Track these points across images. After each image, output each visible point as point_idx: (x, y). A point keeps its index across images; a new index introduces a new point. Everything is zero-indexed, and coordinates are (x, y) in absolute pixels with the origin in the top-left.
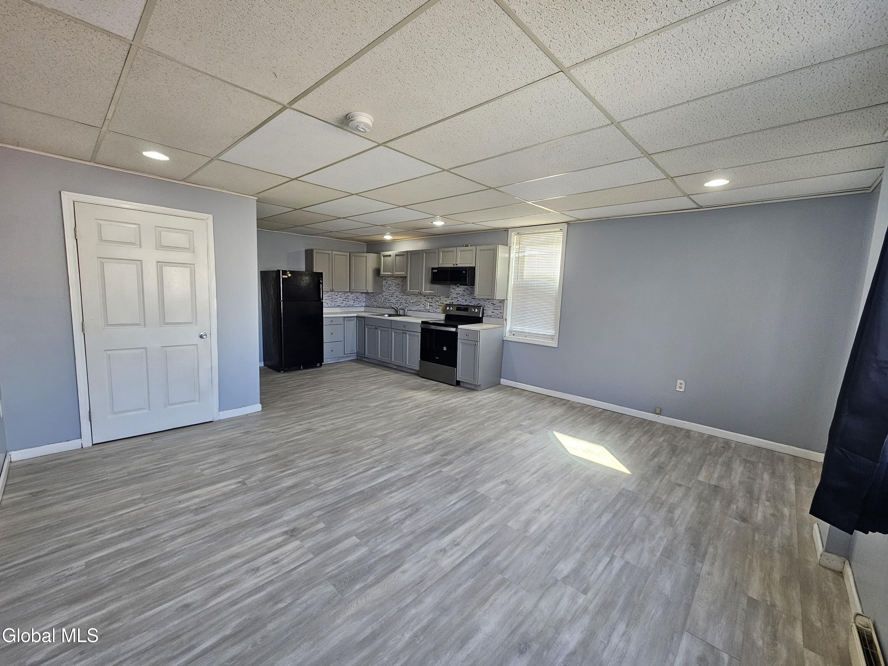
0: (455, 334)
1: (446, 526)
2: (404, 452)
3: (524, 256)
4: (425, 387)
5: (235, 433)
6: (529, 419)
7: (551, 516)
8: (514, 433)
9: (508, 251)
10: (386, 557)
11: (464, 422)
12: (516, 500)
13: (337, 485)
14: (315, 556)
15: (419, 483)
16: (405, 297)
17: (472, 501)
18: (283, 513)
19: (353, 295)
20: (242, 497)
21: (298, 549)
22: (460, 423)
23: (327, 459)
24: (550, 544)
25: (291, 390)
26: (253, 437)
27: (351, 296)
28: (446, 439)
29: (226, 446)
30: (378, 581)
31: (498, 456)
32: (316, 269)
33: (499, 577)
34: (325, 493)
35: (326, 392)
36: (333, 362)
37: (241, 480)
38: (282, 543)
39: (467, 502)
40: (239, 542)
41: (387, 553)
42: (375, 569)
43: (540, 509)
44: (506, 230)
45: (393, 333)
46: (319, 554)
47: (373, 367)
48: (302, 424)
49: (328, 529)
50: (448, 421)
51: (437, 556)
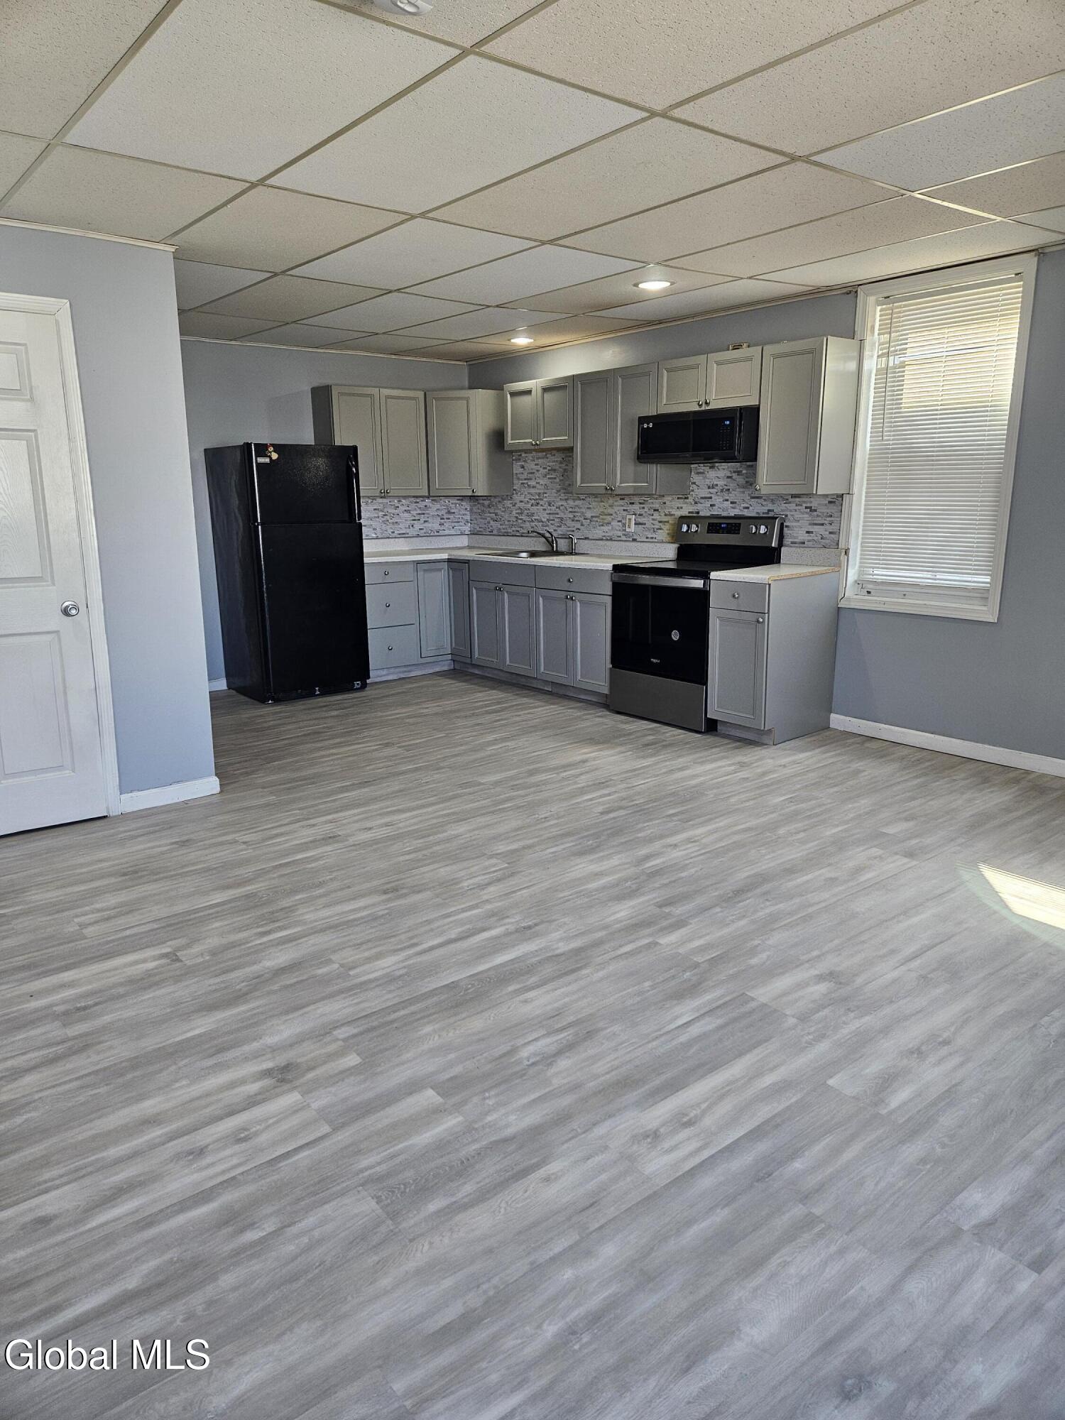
0: (704, 595)
1: (663, 1077)
2: (562, 895)
3: (903, 365)
4: (625, 735)
5: (157, 843)
6: (906, 819)
7: (955, 1069)
8: (858, 855)
9: (856, 354)
10: (506, 1140)
11: (722, 823)
12: (856, 1024)
13: (394, 968)
14: (335, 1130)
15: (598, 971)
16: (571, 503)
17: (735, 1020)
18: (264, 1027)
19: (438, 506)
20: (171, 989)
21: (296, 1112)
22: (709, 828)
23: (373, 905)
24: (946, 1140)
25: (291, 745)
26: (200, 852)
27: (434, 508)
28: (671, 866)
29: (136, 872)
30: (482, 1196)
31: (810, 910)
32: (342, 439)
33: (798, 1211)
34: (363, 986)
35: (374, 750)
36: (395, 677)
37: (169, 950)
38: (259, 1097)
39: (720, 1022)
40: (160, 1089)
41: (509, 1132)
42: (477, 1167)
43: (924, 1048)
44: (851, 291)
45: (541, 599)
46: (343, 1125)
47: (494, 688)
48: (314, 825)
49: (367, 1068)
50: (679, 820)
51: (635, 1148)
